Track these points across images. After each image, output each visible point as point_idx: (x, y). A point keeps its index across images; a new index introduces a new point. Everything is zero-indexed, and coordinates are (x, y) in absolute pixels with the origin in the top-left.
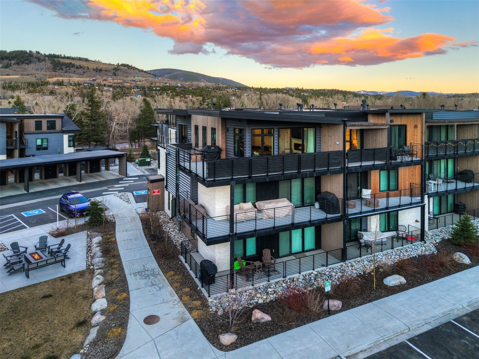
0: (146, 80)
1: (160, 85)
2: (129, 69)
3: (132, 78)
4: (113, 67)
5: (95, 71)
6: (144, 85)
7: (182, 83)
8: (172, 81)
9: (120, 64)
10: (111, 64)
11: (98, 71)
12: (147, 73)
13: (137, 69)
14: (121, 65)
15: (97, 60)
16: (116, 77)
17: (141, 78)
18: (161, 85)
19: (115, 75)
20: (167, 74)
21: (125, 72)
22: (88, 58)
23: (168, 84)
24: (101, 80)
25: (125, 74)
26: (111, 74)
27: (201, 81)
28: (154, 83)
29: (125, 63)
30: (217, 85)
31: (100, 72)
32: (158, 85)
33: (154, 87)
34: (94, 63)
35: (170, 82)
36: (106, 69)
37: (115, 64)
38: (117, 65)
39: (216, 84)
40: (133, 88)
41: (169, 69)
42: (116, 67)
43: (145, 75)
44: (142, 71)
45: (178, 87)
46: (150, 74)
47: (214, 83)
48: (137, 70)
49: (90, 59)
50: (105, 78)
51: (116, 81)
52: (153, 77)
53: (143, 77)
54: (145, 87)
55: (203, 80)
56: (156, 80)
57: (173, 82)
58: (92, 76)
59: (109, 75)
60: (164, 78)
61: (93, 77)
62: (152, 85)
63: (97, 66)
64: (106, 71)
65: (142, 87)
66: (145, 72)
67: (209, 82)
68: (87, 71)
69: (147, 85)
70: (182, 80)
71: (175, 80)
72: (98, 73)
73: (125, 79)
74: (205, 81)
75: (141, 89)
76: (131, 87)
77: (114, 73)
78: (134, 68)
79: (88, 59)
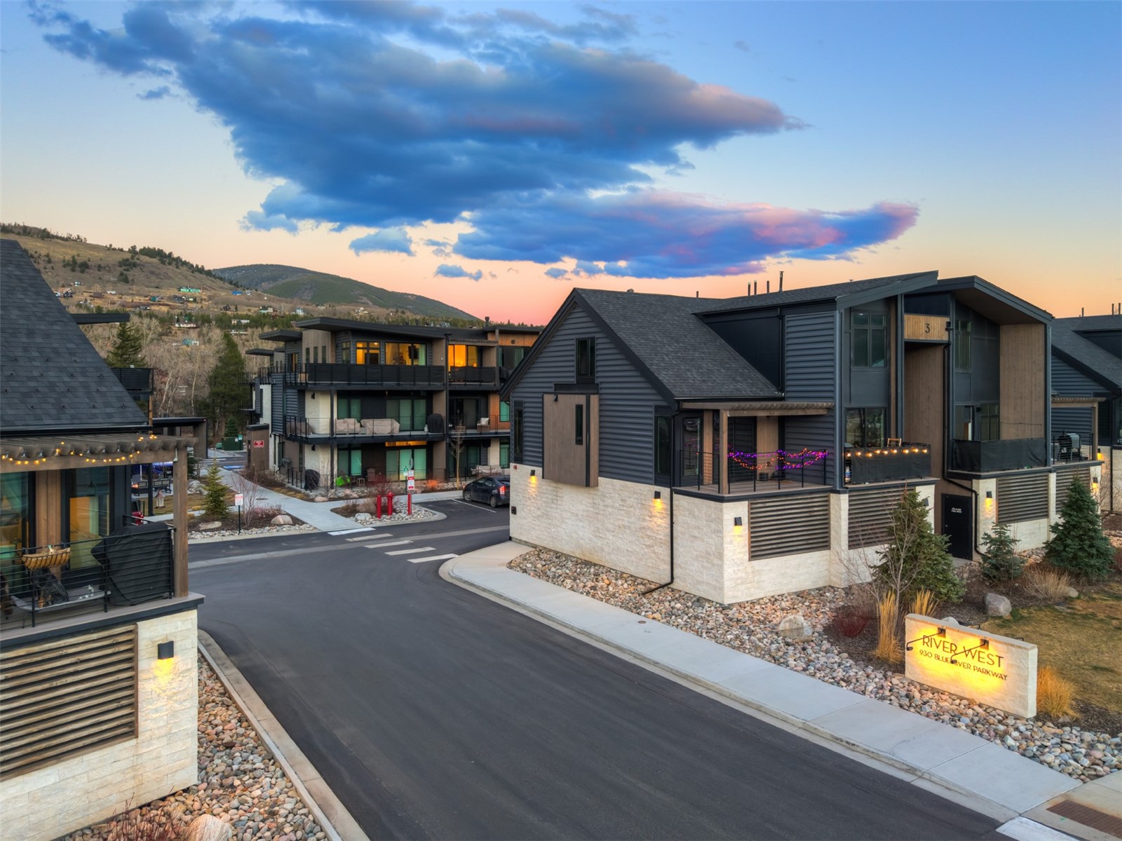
0: (210, 298)
1: (250, 313)
2: (163, 263)
3: (174, 292)
4: (119, 257)
5: (69, 268)
6: (207, 313)
7: (309, 307)
8: (281, 301)
9: (138, 249)
10: (114, 249)
11: (77, 269)
12: (214, 277)
13: (185, 263)
14: (141, 250)
15: (74, 236)
16: (127, 286)
17: (197, 292)
18: (253, 311)
19: (126, 281)
20: (268, 279)
21: (152, 273)
22: (49, 230)
23: (270, 310)
24: (86, 294)
25: (153, 278)
26: (112, 279)
27: (358, 304)
28: (233, 308)
29: (151, 247)
30: (399, 314)
31: (82, 272)
32: (243, 311)
33: (235, 317)
34: (66, 243)
35: (276, 305)
36: (100, 263)
37: (126, 249)
38: (129, 251)
39: (397, 311)
40: (178, 321)
41: (272, 265)
42: (129, 256)
43: (208, 281)
44: (201, 270)
45: (296, 317)
46: (221, 279)
47: (391, 310)
48: (185, 268)
49: (53, 232)
50: (97, 288)
51: (129, 299)
52: (231, 289)
53: (204, 289)
54: (208, 316)
55: (365, 300)
56: (238, 296)
57: (283, 304)
58: (61, 283)
59: (109, 281)
60: (259, 292)
61: (63, 286)
62: (229, 313)
63: (75, 253)
64: (100, 268)
65: (203, 316)
66: (209, 273)
67: (381, 306)
68: (45, 268)
69: (216, 311)
70: (309, 298)
71: (289, 299)
72: (78, 274)
73: (153, 292)
74: (370, 303)
75: (200, 323)
76: (171, 318)
77: (122, 274)
78: (179, 262)
79: (48, 233)
